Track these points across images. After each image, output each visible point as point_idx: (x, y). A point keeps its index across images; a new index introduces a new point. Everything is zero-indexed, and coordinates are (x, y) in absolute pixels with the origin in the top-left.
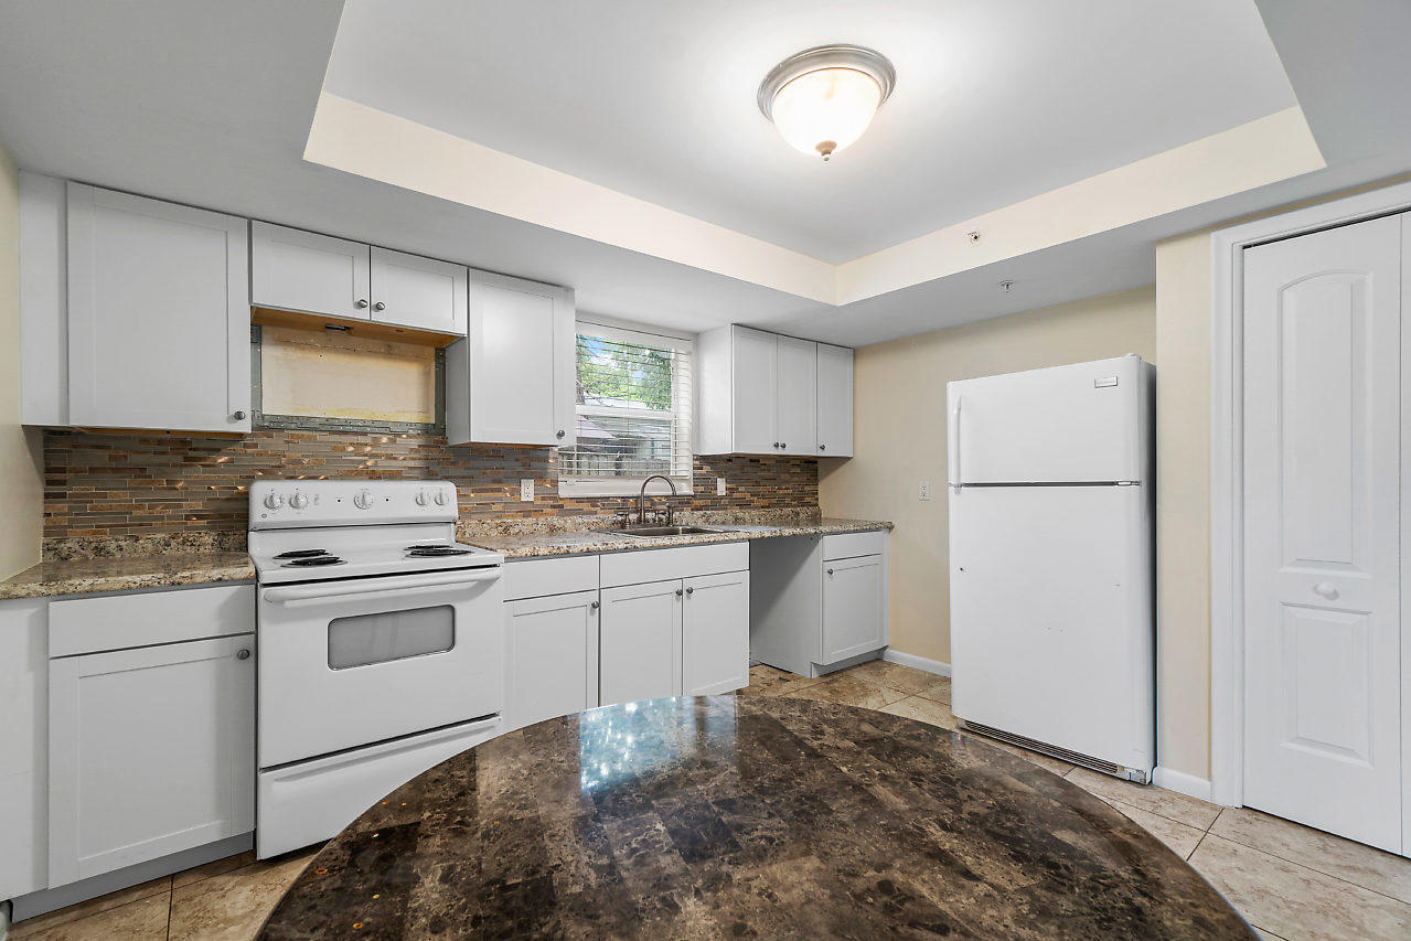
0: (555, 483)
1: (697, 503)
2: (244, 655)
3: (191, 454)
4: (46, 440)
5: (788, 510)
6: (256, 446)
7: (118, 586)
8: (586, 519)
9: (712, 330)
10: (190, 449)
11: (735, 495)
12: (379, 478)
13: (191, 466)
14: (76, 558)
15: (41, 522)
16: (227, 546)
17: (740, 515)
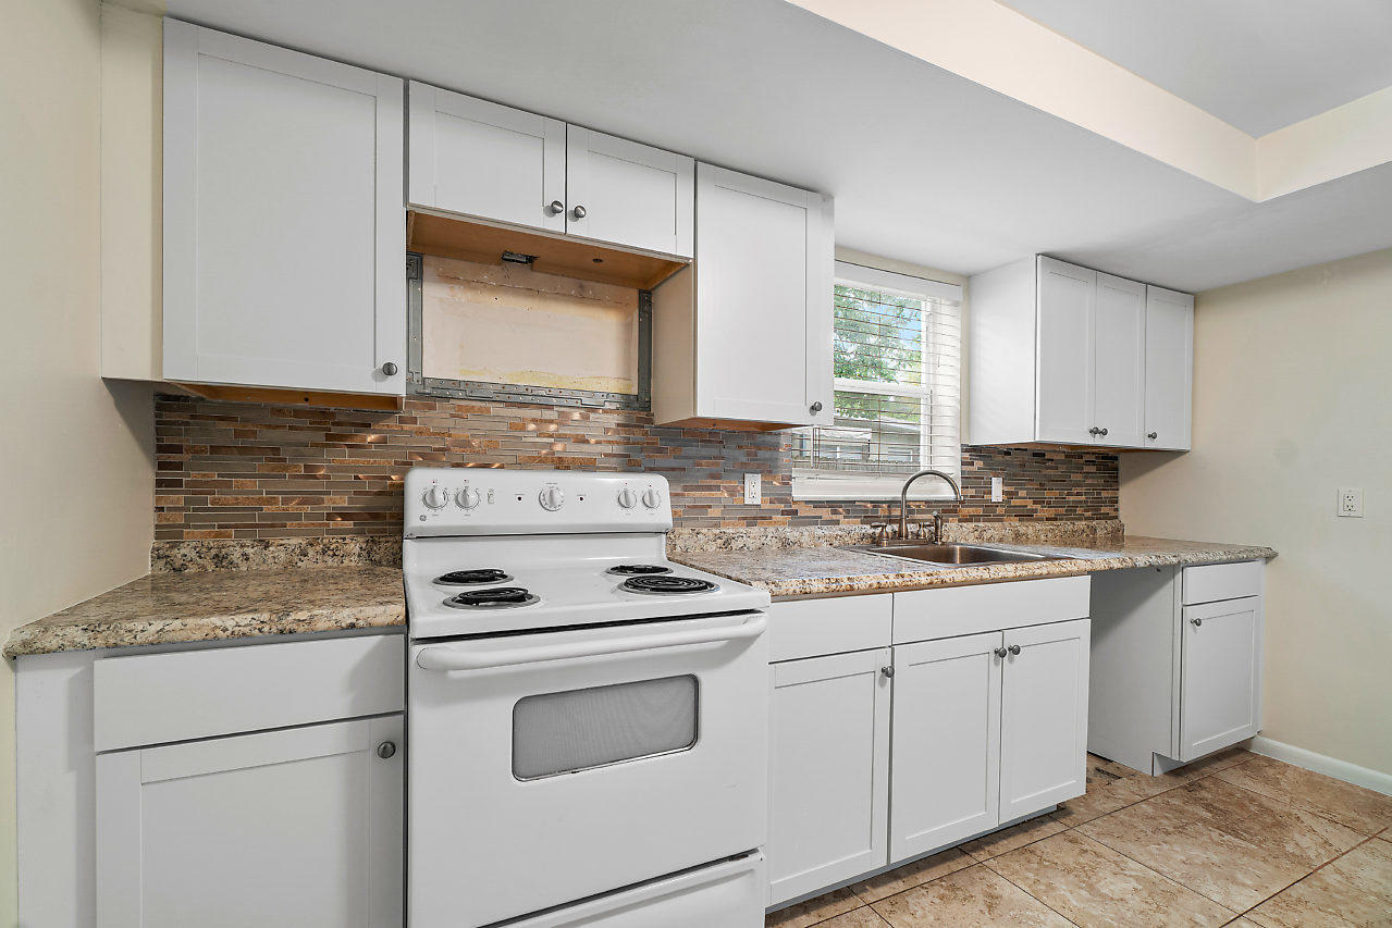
0: (787, 481)
1: (966, 511)
2: (387, 750)
3: (335, 430)
4: (159, 407)
5: (1082, 524)
6: (414, 420)
7: (198, 636)
8: (827, 531)
9: (986, 272)
10: (333, 424)
11: (1014, 502)
12: (568, 468)
13: (334, 446)
14: (192, 569)
15: (151, 518)
16: (377, 557)
17: (1022, 529)
